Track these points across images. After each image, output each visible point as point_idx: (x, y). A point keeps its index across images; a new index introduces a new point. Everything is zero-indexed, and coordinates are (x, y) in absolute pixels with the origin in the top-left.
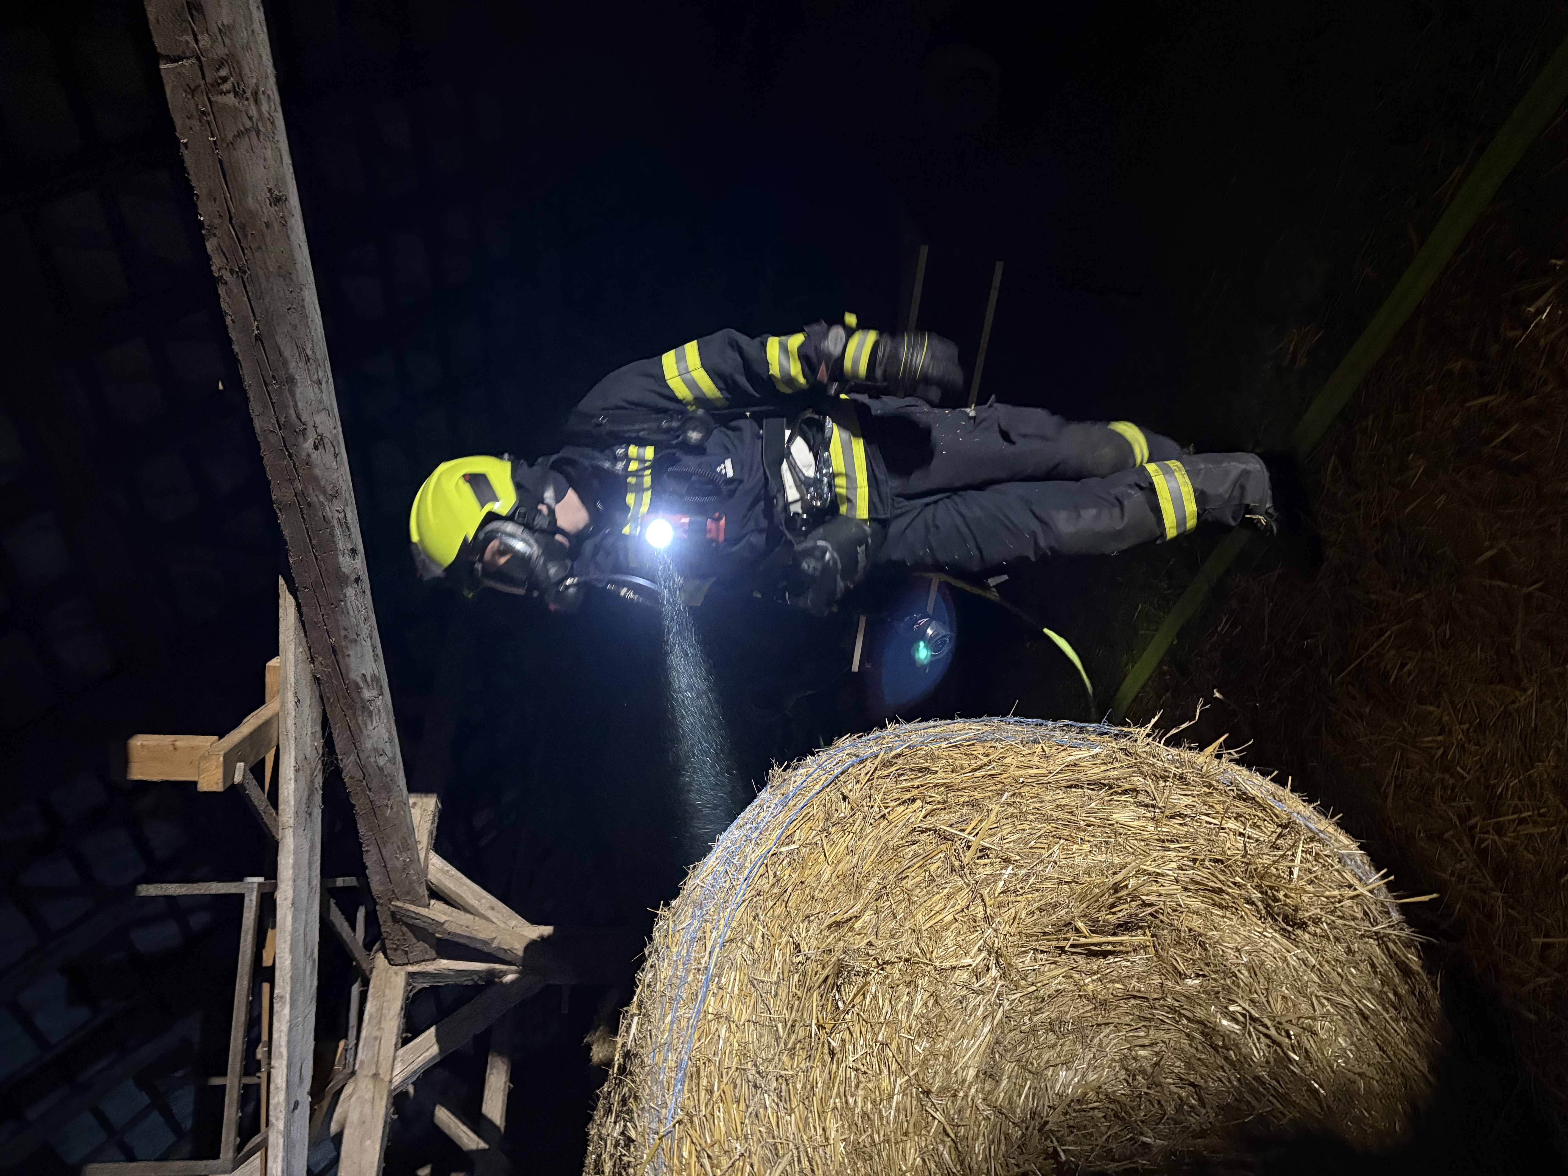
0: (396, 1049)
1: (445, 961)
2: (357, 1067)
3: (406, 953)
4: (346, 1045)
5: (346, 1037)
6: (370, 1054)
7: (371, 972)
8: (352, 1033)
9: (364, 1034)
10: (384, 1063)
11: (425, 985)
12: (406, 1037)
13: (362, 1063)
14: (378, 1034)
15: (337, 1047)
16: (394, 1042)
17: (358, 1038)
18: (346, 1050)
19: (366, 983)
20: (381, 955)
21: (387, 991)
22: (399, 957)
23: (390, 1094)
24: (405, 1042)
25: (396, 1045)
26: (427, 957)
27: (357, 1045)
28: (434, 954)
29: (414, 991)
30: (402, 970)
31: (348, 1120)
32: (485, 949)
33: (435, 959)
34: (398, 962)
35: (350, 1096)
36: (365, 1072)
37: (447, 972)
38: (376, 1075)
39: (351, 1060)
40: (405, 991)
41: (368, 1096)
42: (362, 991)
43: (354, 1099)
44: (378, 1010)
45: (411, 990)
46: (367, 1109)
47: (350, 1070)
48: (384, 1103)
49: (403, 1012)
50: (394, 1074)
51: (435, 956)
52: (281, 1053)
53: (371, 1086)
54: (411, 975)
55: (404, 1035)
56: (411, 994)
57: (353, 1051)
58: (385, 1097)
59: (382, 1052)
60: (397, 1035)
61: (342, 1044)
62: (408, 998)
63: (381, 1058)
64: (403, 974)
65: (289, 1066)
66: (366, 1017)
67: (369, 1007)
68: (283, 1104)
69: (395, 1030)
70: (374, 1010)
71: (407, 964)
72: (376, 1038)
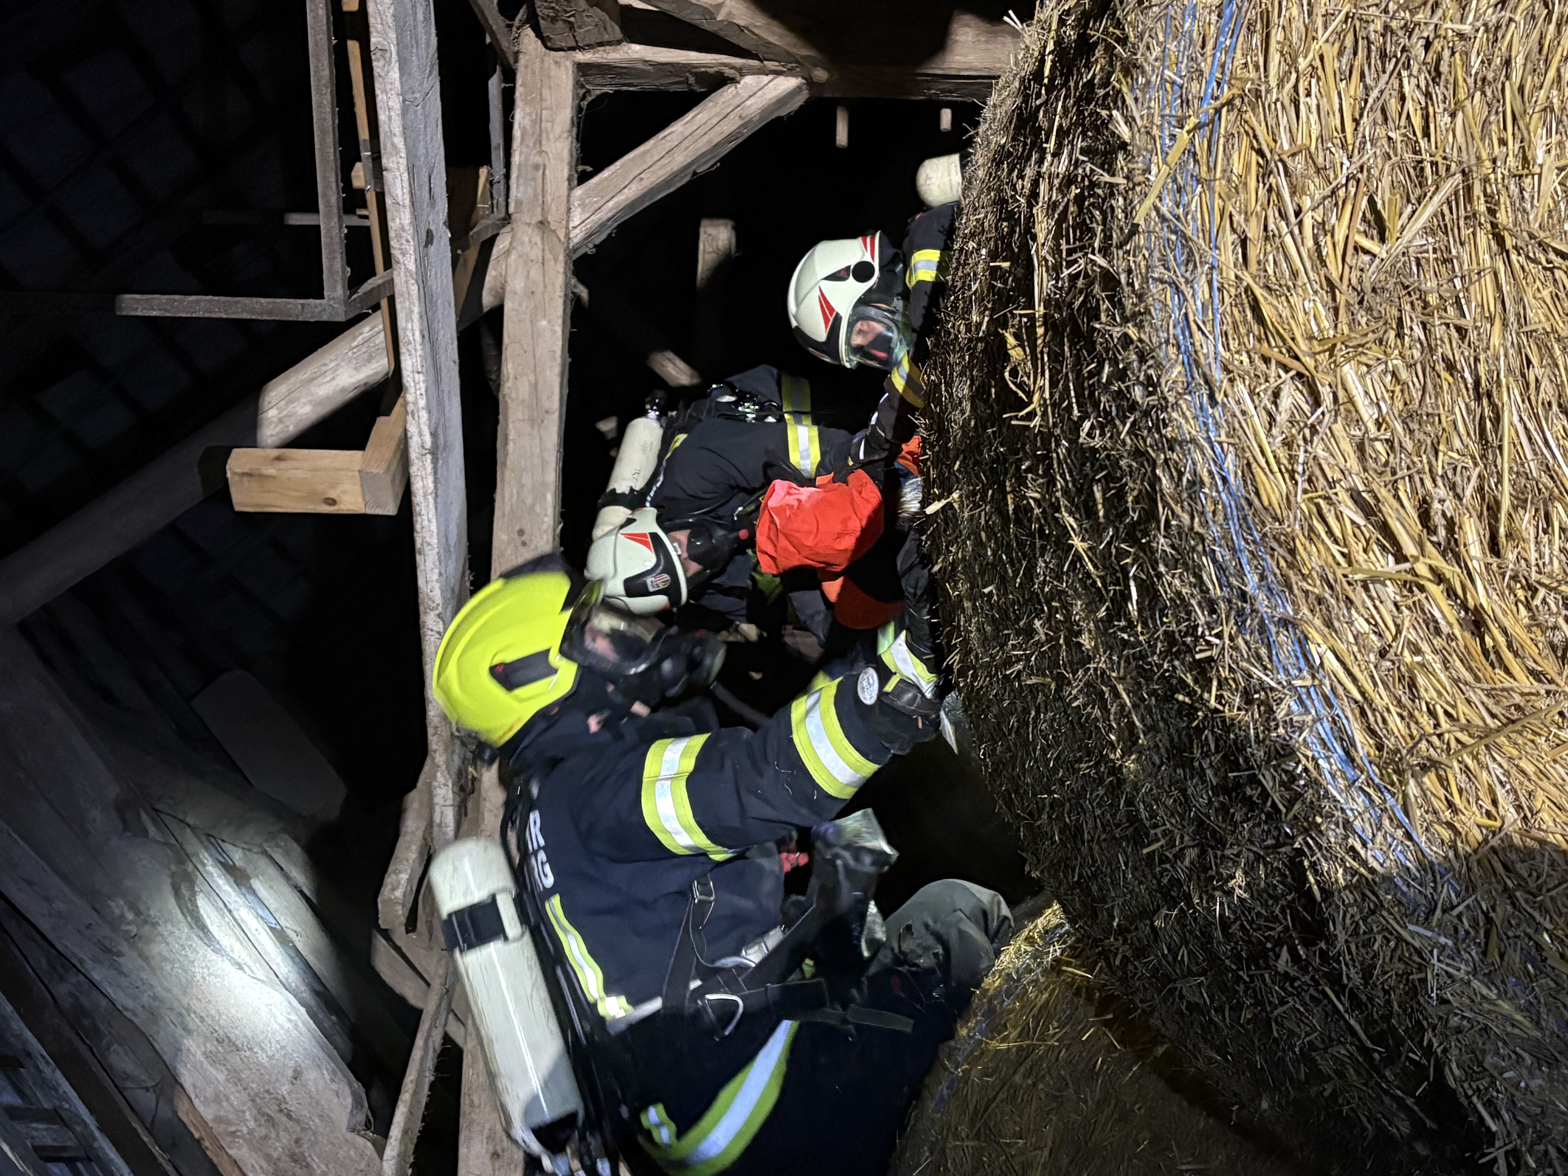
0: (571, 189)
1: (637, 47)
2: (511, 209)
3: (571, 26)
4: (490, 174)
5: (488, 162)
6: (530, 191)
7: (516, 61)
8: (497, 156)
9: (516, 159)
10: (553, 208)
11: (606, 89)
12: (584, 171)
13: (519, 203)
14: (538, 159)
15: (477, 177)
16: (566, 174)
17: (508, 165)
18: (491, 183)
19: (510, 76)
20: (528, 33)
21: (546, 92)
22: (559, 34)
23: (568, 255)
24: (583, 178)
25: (569, 180)
26: (606, 37)
27: (507, 176)
28: (618, 34)
29: (589, 99)
30: (567, 58)
31: (508, 289)
32: (706, 25)
33: (619, 42)
34: (559, 44)
35: (508, 252)
36: (526, 218)
37: (641, 66)
38: (543, 224)
39: (502, 200)
40: (575, 95)
41: (535, 253)
42: (504, 89)
43: (513, 257)
44: (534, 122)
45: (584, 97)
46: (535, 273)
47: (503, 215)
48: (561, 266)
49: (575, 130)
50: (571, 225)
51: (619, 35)
52: (394, 146)
53: (537, 239)
54: (583, 69)
55: (580, 168)
56: (585, 104)
57: (502, 186)
58: (561, 257)
59: (548, 187)
60: (570, 164)
61: (483, 172)
62: (579, 109)
63: (549, 198)
64: (569, 64)
65: (411, 170)
66: (517, 132)
67: (520, 116)
68: (409, 229)
69: (566, 155)
70: (527, 122)
71: (572, 49)
72: (536, 167)
